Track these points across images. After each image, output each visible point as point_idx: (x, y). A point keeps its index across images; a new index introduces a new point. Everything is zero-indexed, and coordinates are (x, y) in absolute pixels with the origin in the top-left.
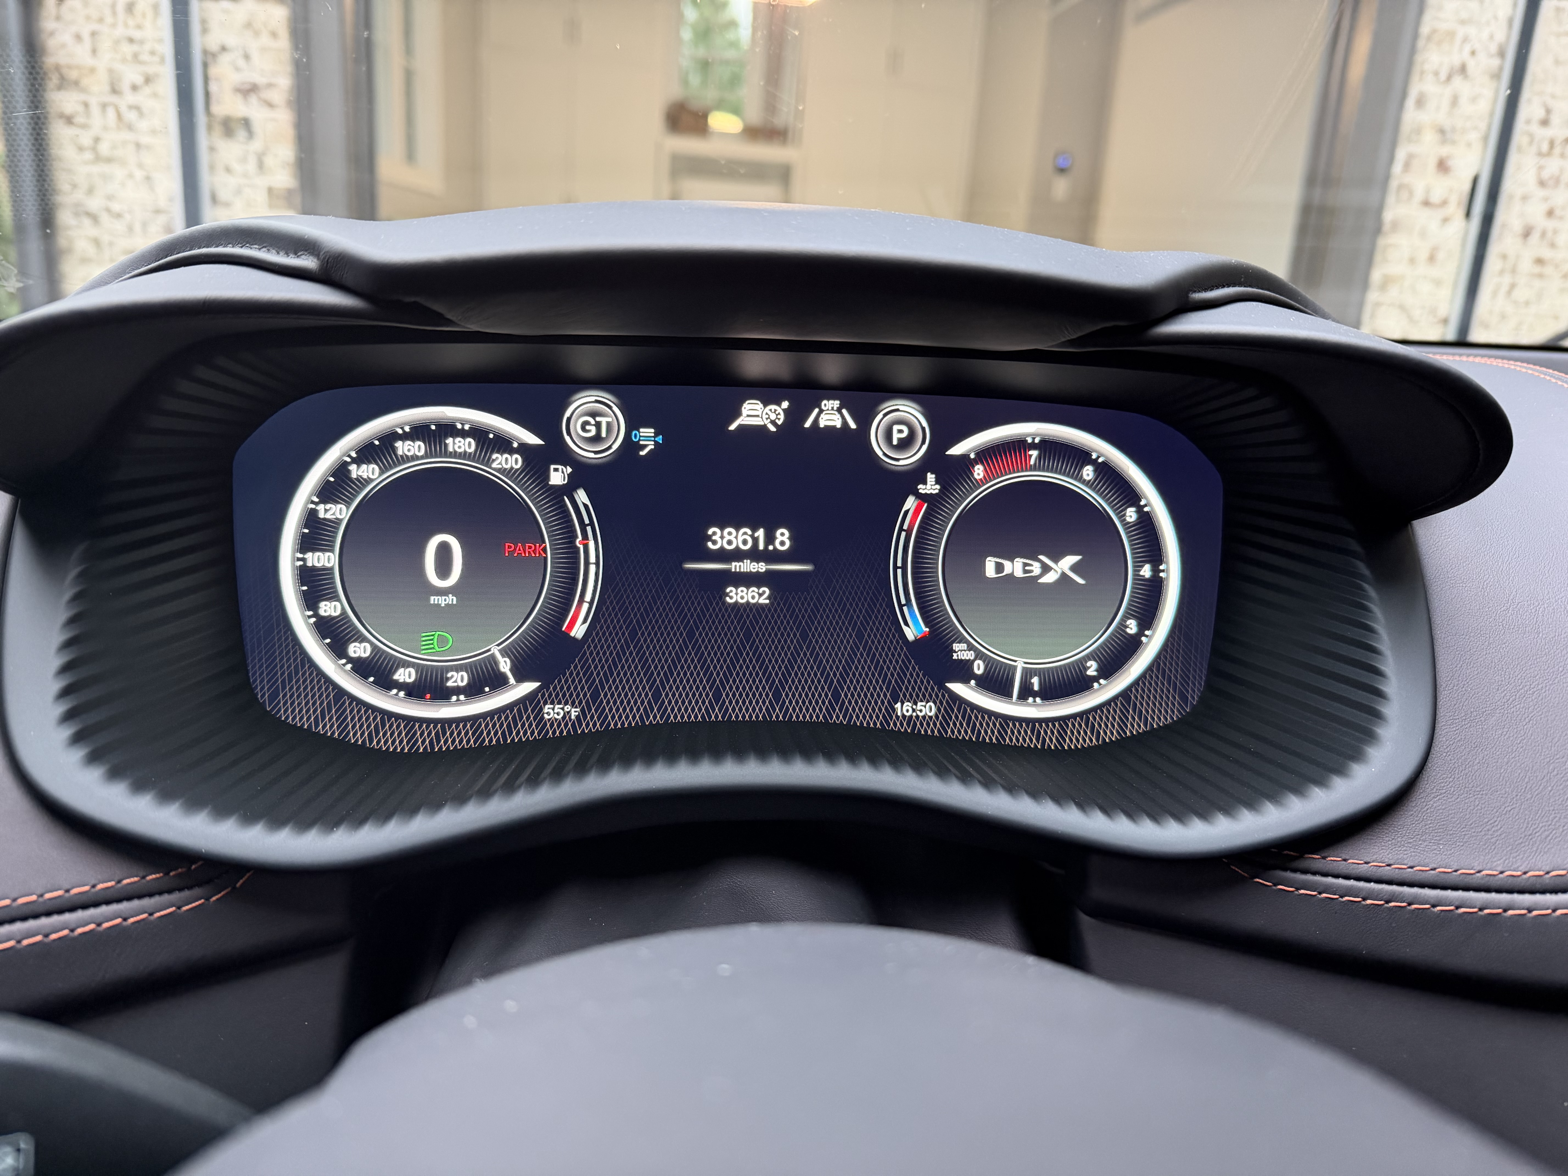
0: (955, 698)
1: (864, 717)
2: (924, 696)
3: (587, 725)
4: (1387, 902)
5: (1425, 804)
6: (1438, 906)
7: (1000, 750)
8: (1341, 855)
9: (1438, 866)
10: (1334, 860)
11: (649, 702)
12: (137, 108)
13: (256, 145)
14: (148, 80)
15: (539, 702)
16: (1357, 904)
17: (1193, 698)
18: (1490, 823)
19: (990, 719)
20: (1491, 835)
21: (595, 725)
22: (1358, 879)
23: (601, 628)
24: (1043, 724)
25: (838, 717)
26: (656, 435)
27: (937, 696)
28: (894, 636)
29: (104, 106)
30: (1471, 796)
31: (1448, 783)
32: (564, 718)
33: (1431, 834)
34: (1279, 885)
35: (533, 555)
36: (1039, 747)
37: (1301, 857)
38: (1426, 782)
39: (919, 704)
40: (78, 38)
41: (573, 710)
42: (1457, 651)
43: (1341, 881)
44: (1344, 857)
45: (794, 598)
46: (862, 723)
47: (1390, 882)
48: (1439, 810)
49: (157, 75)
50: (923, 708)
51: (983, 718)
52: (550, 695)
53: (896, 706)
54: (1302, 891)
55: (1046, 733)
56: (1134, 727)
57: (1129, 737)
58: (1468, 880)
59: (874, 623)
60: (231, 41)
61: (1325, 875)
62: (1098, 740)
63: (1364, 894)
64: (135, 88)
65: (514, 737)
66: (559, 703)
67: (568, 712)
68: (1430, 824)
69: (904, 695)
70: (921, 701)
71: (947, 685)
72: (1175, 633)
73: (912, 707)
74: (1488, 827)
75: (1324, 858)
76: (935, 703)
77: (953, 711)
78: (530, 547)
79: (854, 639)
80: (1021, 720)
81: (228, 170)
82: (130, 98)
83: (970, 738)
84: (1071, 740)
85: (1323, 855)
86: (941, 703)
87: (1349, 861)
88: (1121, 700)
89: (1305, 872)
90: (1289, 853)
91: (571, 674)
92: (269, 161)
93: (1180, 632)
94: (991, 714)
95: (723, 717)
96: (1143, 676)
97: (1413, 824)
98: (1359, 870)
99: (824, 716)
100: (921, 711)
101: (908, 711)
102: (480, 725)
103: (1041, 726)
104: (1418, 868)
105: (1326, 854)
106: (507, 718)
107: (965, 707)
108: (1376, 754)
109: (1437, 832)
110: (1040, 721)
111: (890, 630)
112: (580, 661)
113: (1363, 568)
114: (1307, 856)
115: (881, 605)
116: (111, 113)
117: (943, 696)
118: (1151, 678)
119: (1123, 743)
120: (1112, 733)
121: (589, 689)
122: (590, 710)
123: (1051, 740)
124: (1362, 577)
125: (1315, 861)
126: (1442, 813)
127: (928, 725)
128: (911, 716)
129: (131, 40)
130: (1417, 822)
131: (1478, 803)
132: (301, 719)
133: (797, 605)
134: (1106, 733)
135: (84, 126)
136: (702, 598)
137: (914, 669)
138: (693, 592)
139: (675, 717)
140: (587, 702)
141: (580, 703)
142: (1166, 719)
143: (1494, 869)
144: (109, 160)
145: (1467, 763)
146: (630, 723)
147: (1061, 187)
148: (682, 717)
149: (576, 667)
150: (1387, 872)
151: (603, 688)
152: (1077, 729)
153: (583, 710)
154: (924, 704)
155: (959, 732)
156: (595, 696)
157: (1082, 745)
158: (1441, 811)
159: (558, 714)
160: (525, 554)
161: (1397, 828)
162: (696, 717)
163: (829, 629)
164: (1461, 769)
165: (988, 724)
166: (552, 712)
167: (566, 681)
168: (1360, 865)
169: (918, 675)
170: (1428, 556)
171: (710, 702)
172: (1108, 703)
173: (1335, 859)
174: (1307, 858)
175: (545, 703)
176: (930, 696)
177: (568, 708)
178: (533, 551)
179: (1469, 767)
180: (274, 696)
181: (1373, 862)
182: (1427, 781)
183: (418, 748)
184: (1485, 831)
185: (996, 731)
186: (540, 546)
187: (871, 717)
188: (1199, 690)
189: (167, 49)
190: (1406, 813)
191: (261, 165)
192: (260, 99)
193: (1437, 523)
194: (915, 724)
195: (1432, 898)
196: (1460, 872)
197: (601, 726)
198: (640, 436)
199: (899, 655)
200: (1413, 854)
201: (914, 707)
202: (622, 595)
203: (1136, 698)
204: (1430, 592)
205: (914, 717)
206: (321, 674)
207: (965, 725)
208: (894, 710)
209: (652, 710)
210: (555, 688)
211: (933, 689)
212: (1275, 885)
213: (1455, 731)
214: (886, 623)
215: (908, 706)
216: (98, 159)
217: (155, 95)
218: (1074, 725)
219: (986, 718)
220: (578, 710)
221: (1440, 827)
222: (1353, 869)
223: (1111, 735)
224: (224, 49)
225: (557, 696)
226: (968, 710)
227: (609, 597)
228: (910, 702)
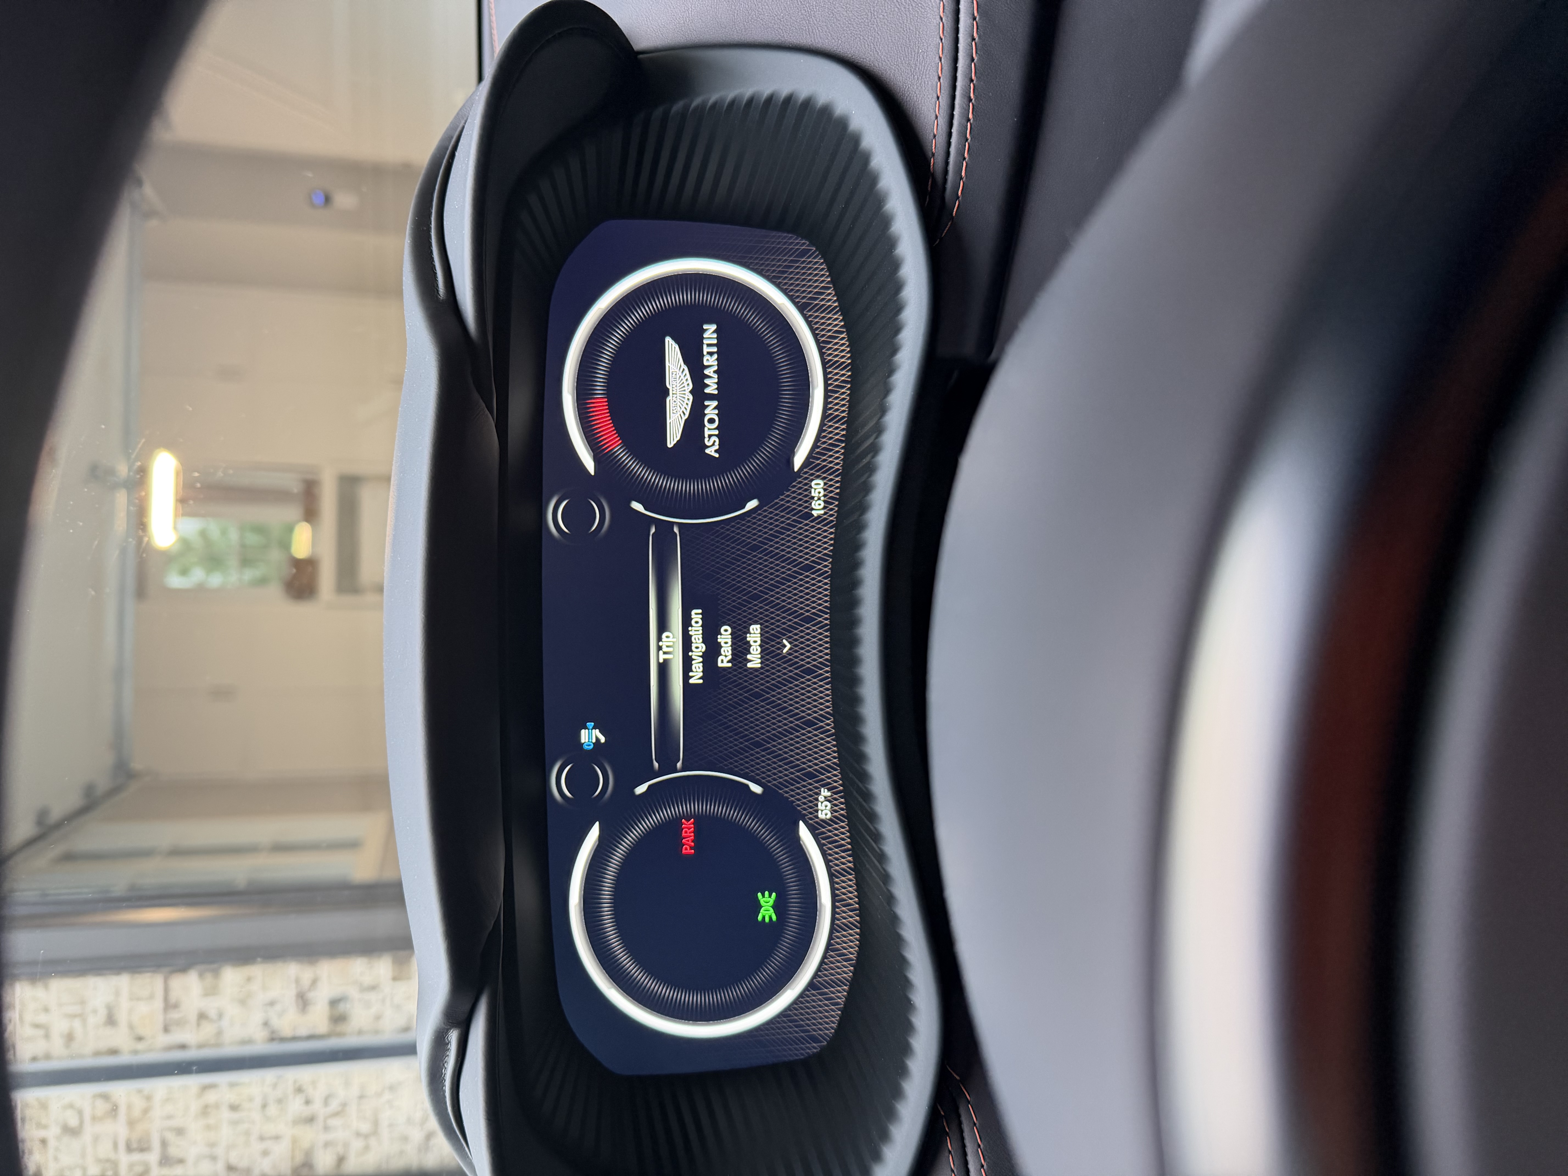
0: (807, 463)
1: (825, 543)
2: (806, 490)
3: (836, 781)
4: (970, 100)
5: (884, 63)
6: (972, 57)
7: (853, 421)
8: (930, 140)
9: (938, 55)
10: (935, 147)
11: (816, 730)
12: (327, 1100)
13: (353, 992)
14: (299, 1090)
15: (816, 823)
16: (973, 127)
17: (804, 244)
18: (898, 6)
19: (825, 431)
20: (909, 6)
21: (835, 776)
22: (951, 125)
23: (752, 771)
24: (829, 382)
25: (827, 566)
26: (586, 728)
27: (806, 478)
28: (754, 518)
29: (326, 1128)
30: (875, 21)
31: (865, 41)
32: (830, 801)
33: (910, 59)
34: (958, 195)
35: (692, 829)
36: (849, 386)
37: (933, 175)
38: (865, 60)
39: (813, 494)
40: (265, 1153)
41: (822, 793)
42: (749, 22)
43: (954, 140)
44: (931, 136)
45: (724, 607)
46: (831, 545)
47: (953, 97)
48: (889, 51)
49: (295, 1082)
50: (817, 491)
51: (825, 437)
52: (811, 813)
53: (816, 515)
54: (963, 174)
55: (837, 380)
56: (830, 299)
57: (840, 305)
58: (948, 30)
59: (744, 536)
60: (257, 1017)
61: (948, 154)
62: (842, 332)
63: (964, 121)
64: (308, 1102)
65: (846, 842)
66: (817, 806)
67: (825, 797)
68: (901, 59)
69: (806, 507)
70: (810, 492)
71: (796, 470)
72: (746, 262)
73: (816, 501)
74: (902, 9)
75: (933, 155)
76: (813, 480)
77: (819, 464)
78: (686, 832)
79: (758, 553)
80: (826, 403)
81: (378, 1018)
82: (317, 1106)
83: (842, 448)
84: (843, 357)
85: (931, 156)
86: (812, 475)
87: (935, 133)
88: (807, 312)
89: (946, 172)
90: (929, 186)
91: (792, 796)
92: (367, 980)
93: (745, 257)
94: (821, 430)
95: (827, 666)
96: (785, 292)
97: (901, 74)
98: (943, 125)
99: (825, 578)
100: (819, 493)
101: (820, 505)
102: (836, 871)
103: (831, 384)
104: (940, 73)
105: (930, 153)
106: (830, 849)
107: (815, 454)
108: (840, 108)
109: (908, 53)
110: (826, 385)
111: (749, 522)
112: (781, 789)
113: (678, 106)
114: (932, 170)
115: (728, 530)
116: (333, 1122)
117: (806, 473)
118: (786, 283)
119: (844, 310)
120: (837, 319)
121: (805, 781)
122: (823, 780)
123: (843, 375)
124: (686, 107)
125: (936, 163)
126: (891, 48)
127: (831, 486)
128: (825, 502)
129: (264, 1106)
130: (900, 71)
131: (881, 16)
132: (833, 1016)
133: (729, 604)
134: (836, 325)
135: (346, 1145)
136: (725, 686)
137: (782, 500)
138: (720, 694)
139: (828, 707)
140: (817, 782)
141: (816, 788)
142: (823, 269)
143: (938, 5)
144: (376, 1123)
145: (847, 22)
146: (834, 746)
147: (344, 200)
148: (828, 701)
149: (787, 792)
150: (944, 101)
151: (804, 769)
152: (832, 351)
153: (823, 786)
154: (813, 490)
155: (837, 458)
156: (811, 776)
157: (847, 347)
158: (889, 49)
159: (826, 806)
160: (691, 836)
161: (905, 89)
162: (827, 689)
163: (750, 576)
164: (853, 29)
165: (831, 432)
166: (824, 811)
167: (799, 800)
168: (939, 124)
169: (788, 496)
170: (666, 40)
171: (815, 677)
172: (809, 324)
173: (934, 145)
174: (933, 169)
175: (817, 817)
176: (806, 484)
177: (821, 798)
178: (689, 829)
179: (851, 21)
180: (815, 1039)
181: (935, 112)
182: (863, 59)
183: (856, 921)
184: (905, 11)
185: (836, 425)
186: (685, 824)
187: (825, 537)
188: (796, 239)
189: (269, 1075)
190: (892, 80)
191: (373, 988)
192: (309, 990)
193: (636, 27)
194: (831, 498)
195: (965, 62)
196: (941, 35)
197: (836, 770)
198: (589, 742)
199: (771, 513)
200: (927, 76)
201: (816, 499)
202: (725, 754)
203: (804, 297)
204: (697, 41)
205: (825, 499)
206: (796, 1002)
207: (830, 453)
208: (819, 517)
209: (822, 727)
210: (805, 809)
211: (800, 482)
212: (958, 198)
213: (819, 31)
214: (743, 525)
215: (815, 505)
216: (375, 1132)
217: (314, 1083)
218: (830, 355)
219: (824, 434)
220: (822, 789)
221: (903, 50)
222: (942, 129)
223: (837, 321)
224: (266, 1024)
225: (811, 807)
226: (818, 450)
227: (726, 765)
228: (812, 502)
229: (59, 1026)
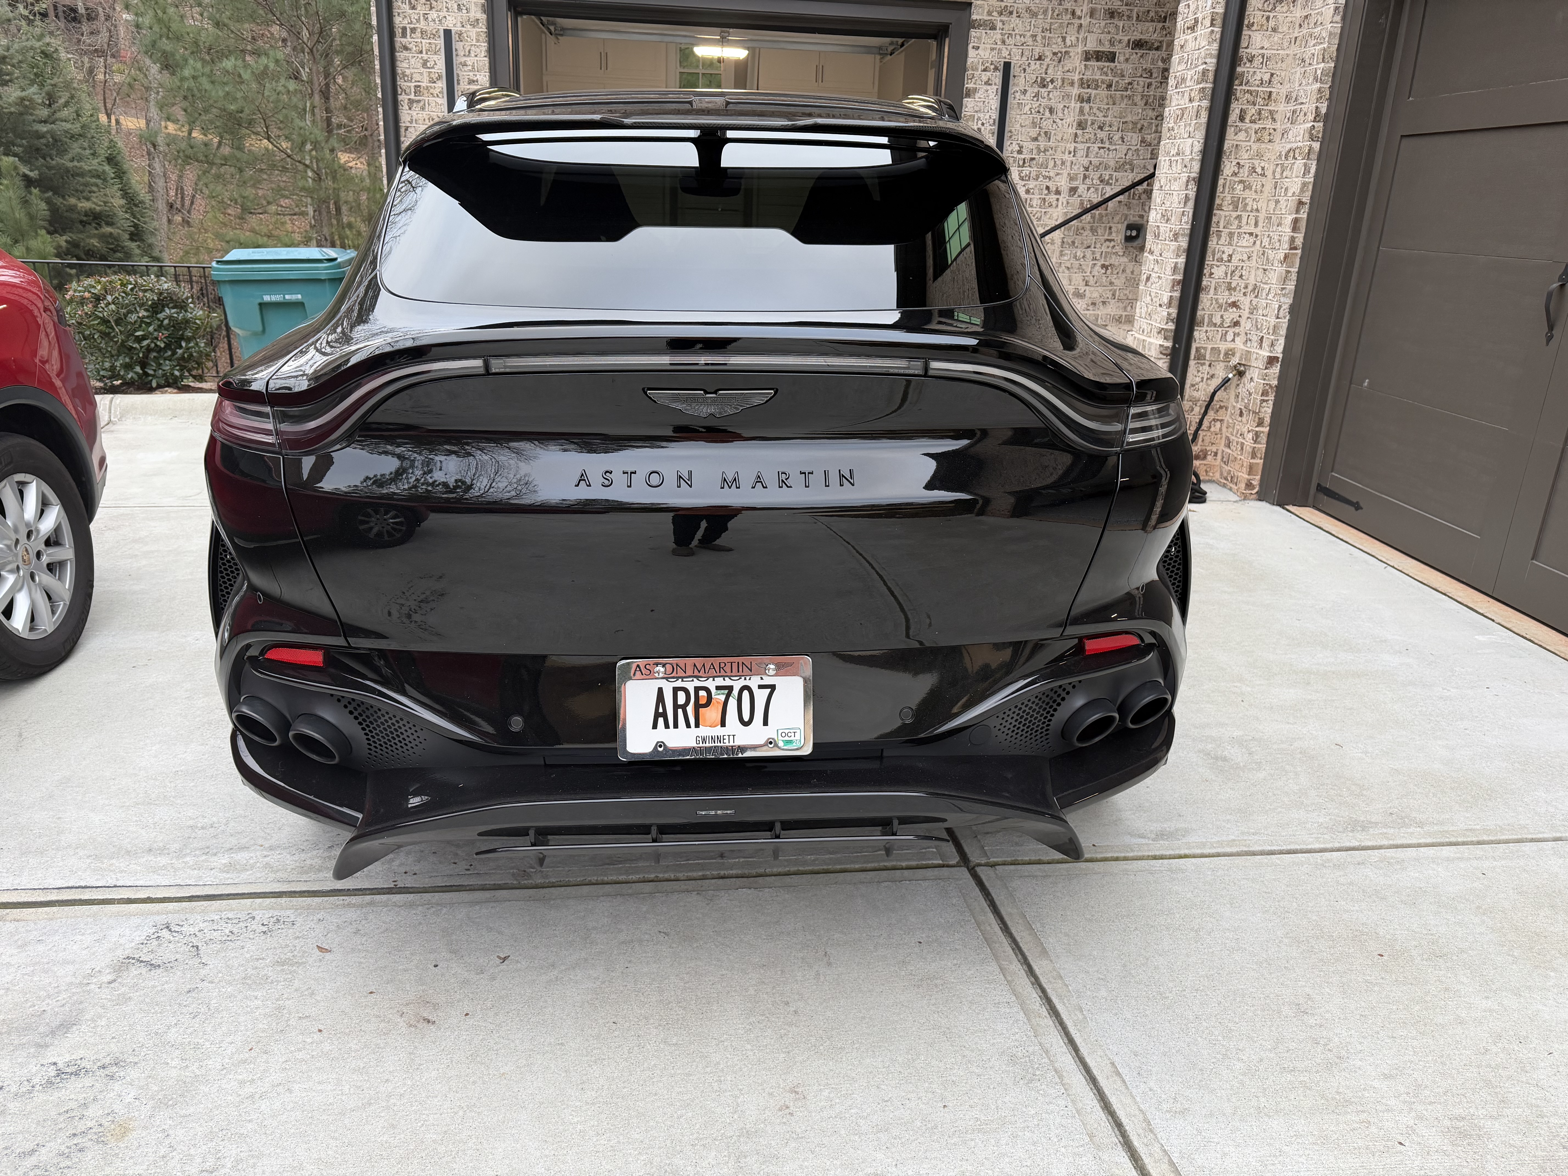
229: (470, 61)
